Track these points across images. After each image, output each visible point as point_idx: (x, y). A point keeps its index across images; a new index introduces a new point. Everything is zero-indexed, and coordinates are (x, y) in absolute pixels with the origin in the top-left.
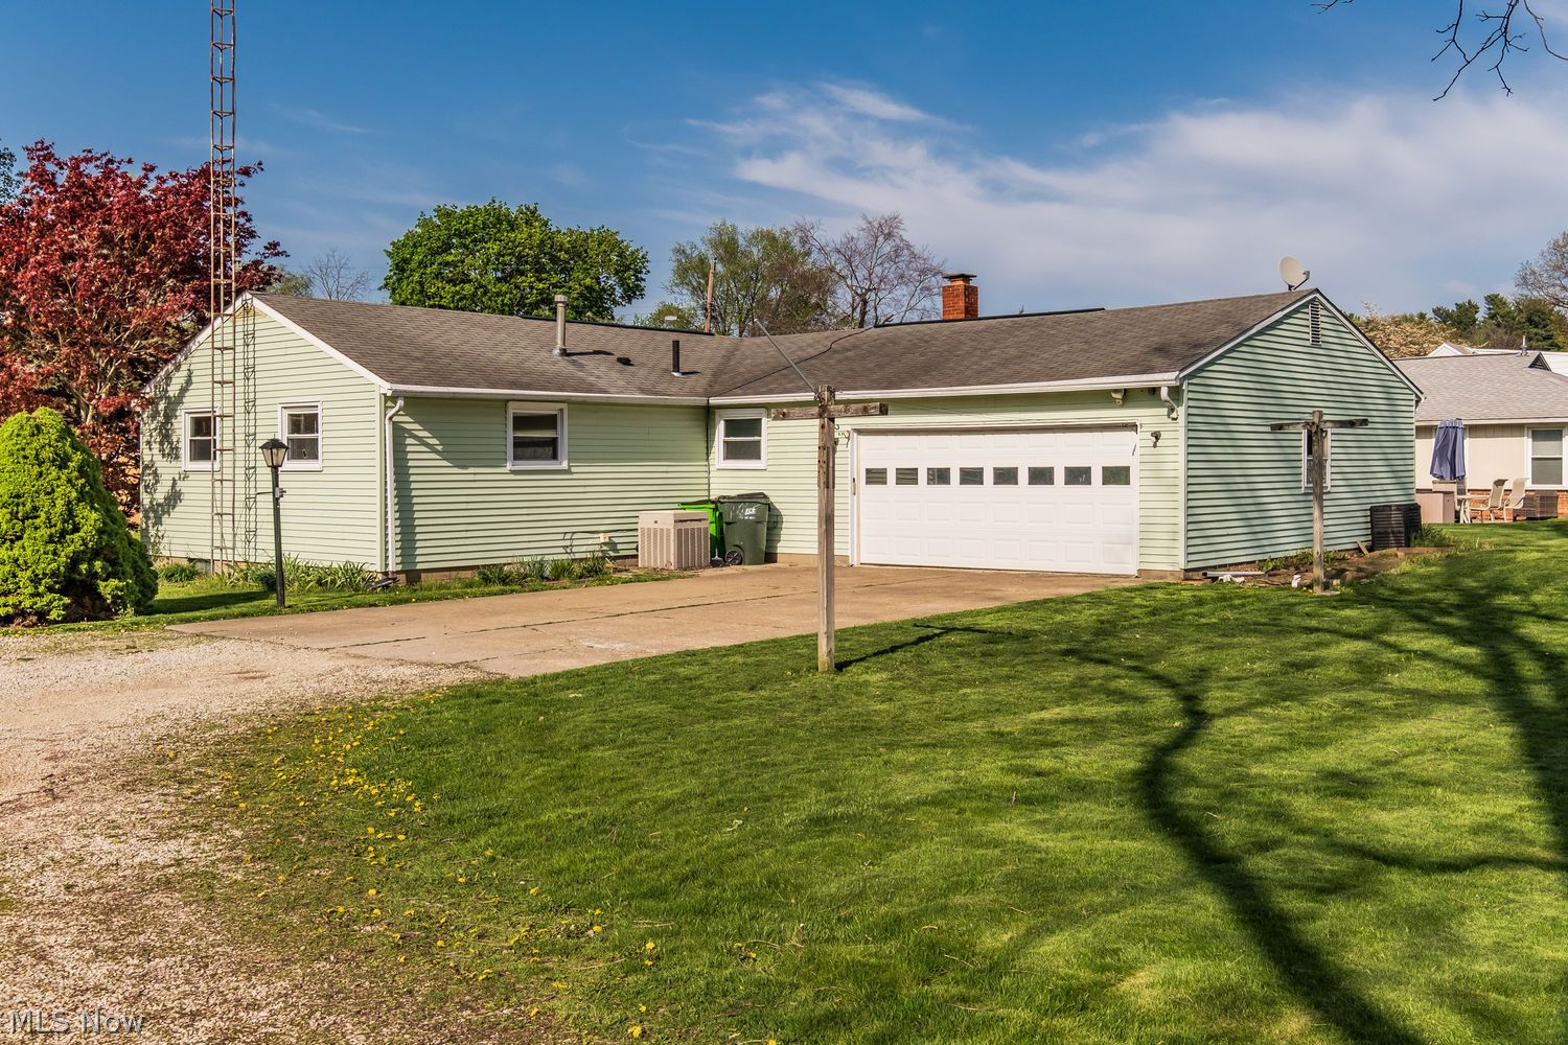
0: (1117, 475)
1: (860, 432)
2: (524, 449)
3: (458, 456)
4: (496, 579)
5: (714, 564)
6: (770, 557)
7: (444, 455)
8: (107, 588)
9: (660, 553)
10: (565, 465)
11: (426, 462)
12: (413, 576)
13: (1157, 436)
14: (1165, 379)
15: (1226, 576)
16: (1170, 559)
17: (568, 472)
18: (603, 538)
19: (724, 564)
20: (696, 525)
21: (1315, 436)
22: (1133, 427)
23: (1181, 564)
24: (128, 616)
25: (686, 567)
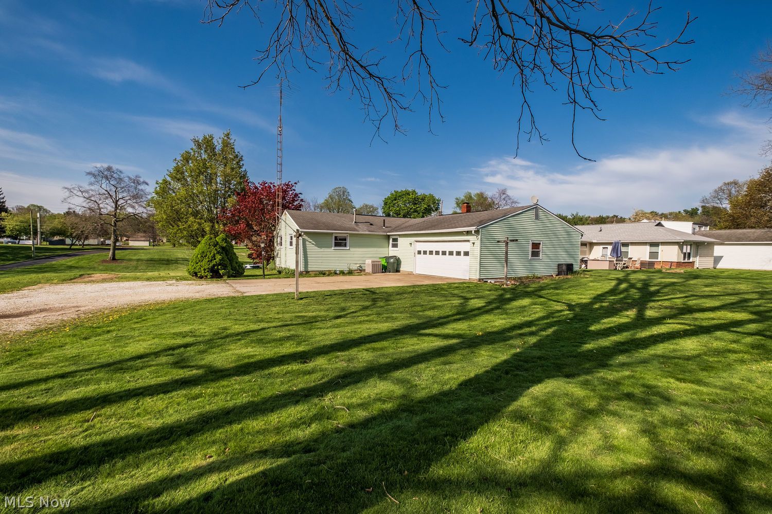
0: (466, 254)
1: (416, 241)
2: (337, 245)
3: (319, 246)
4: (323, 273)
5: (383, 272)
6: (398, 271)
7: (316, 245)
8: (221, 272)
9: (369, 269)
10: (348, 248)
11: (311, 247)
12: (307, 272)
13: (474, 243)
14: (473, 229)
15: (489, 281)
16: (475, 276)
17: (349, 250)
18: (358, 265)
19: (385, 272)
20: (378, 263)
21: (507, 244)
22: (468, 241)
23: (478, 277)
24: (225, 278)
25: (374, 272)
